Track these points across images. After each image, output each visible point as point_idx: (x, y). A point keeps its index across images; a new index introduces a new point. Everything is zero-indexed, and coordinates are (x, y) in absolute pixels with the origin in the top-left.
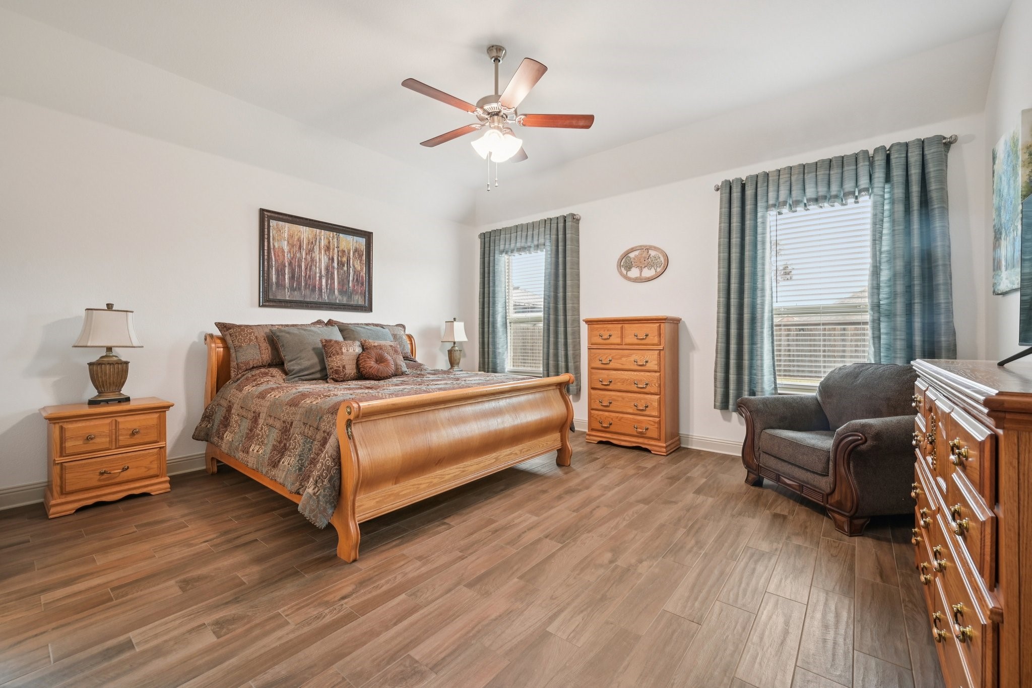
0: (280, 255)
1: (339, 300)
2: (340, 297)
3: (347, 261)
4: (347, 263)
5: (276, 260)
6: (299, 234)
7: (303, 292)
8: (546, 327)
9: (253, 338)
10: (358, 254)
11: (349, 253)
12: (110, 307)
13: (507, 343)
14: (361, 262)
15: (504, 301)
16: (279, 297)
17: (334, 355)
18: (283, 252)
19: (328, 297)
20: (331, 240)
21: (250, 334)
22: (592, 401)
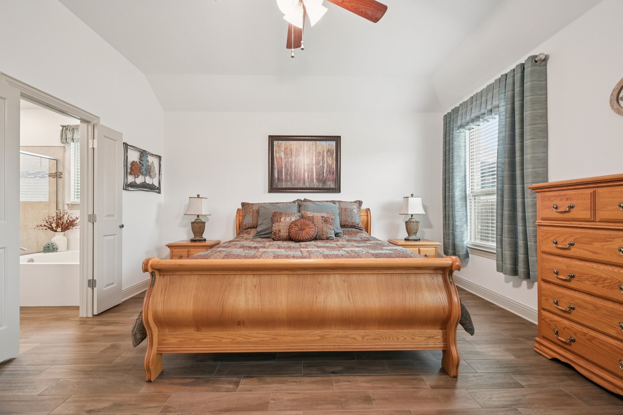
0: (280, 161)
1: (317, 186)
2: (317, 184)
3: (322, 158)
4: (322, 160)
5: (277, 165)
6: (291, 146)
7: (293, 182)
8: (499, 198)
9: (251, 211)
10: (330, 153)
11: (324, 153)
12: (198, 196)
13: (467, 216)
14: (332, 158)
15: (464, 175)
16: (279, 187)
17: (275, 222)
18: (281, 159)
19: (309, 184)
20: (311, 147)
21: (251, 208)
22: (543, 298)
